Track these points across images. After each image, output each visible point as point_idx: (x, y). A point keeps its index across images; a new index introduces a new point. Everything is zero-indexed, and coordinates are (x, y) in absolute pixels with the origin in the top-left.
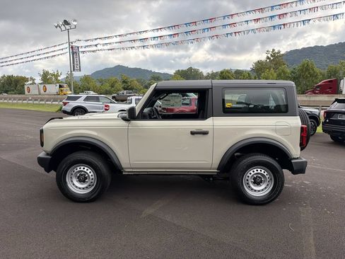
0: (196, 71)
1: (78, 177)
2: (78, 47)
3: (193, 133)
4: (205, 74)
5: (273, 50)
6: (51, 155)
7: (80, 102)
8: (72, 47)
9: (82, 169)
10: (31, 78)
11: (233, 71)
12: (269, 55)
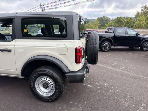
0: (107, 18)
2: (45, 7)
3: (2, 51)
5: (146, 6)
8: (42, 8)
11: (125, 18)
12: (143, 8)
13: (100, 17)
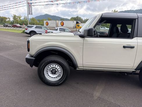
0: (80, 18)
1: (52, 71)
2: (31, 3)
4: (84, 20)
5: (115, 10)
6: (34, 57)
7: (33, 29)
8: (28, 3)
9: (54, 66)
10: (9, 18)
13: (73, 17)
